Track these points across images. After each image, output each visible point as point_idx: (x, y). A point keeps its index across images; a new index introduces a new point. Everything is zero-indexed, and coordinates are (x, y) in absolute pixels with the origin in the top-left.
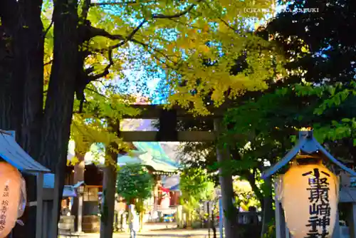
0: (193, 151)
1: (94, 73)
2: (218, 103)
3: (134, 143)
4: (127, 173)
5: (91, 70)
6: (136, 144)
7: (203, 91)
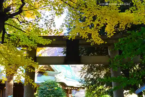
0: (94, 72)
1: (11, 12)
2: (110, 34)
3: (51, 66)
4: (46, 88)
5: (9, 8)
6: (53, 66)
7: (98, 25)
